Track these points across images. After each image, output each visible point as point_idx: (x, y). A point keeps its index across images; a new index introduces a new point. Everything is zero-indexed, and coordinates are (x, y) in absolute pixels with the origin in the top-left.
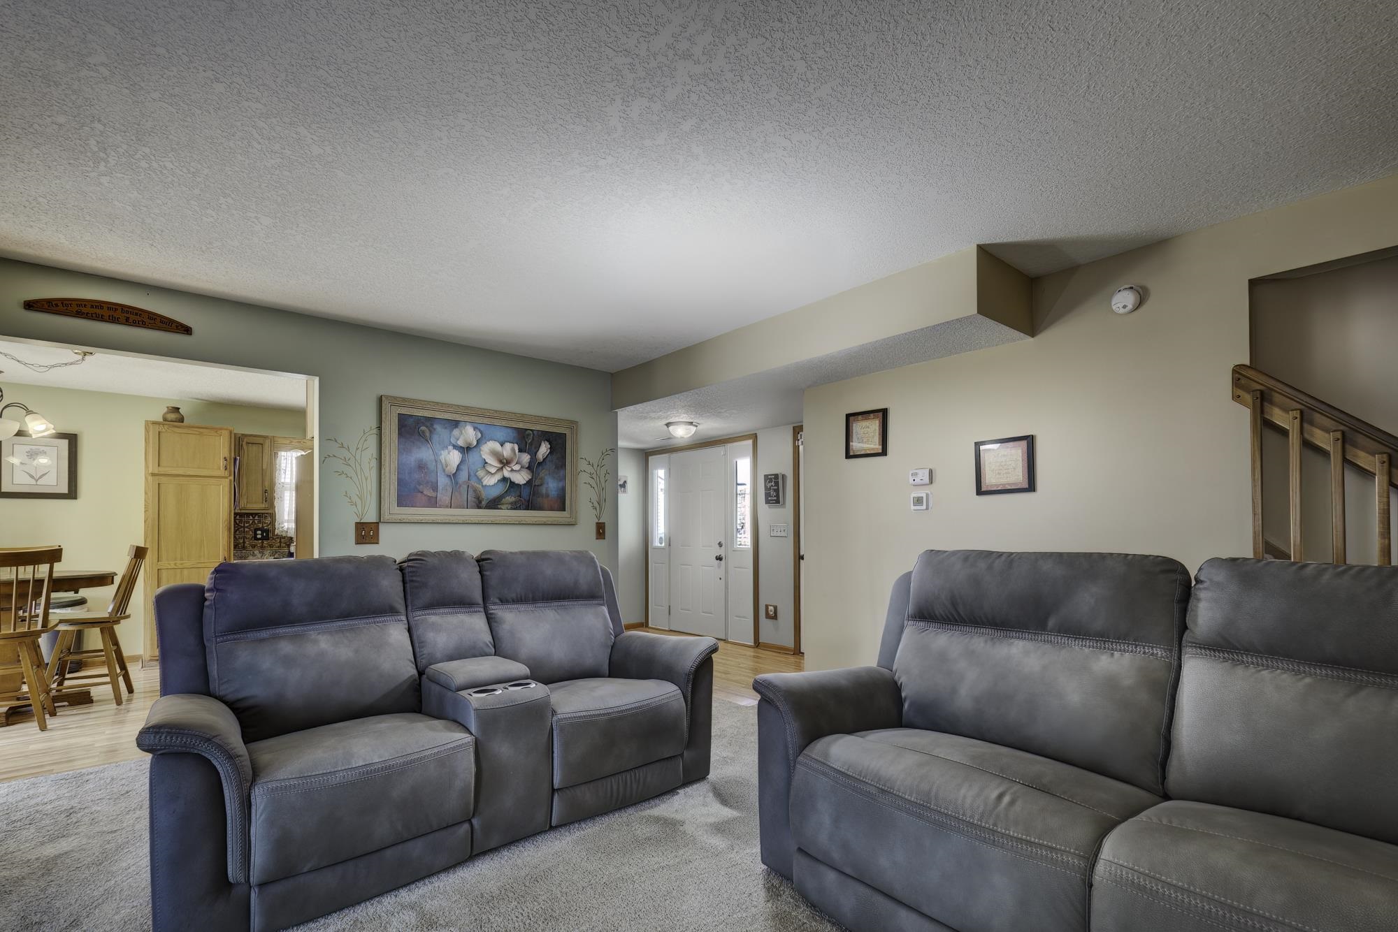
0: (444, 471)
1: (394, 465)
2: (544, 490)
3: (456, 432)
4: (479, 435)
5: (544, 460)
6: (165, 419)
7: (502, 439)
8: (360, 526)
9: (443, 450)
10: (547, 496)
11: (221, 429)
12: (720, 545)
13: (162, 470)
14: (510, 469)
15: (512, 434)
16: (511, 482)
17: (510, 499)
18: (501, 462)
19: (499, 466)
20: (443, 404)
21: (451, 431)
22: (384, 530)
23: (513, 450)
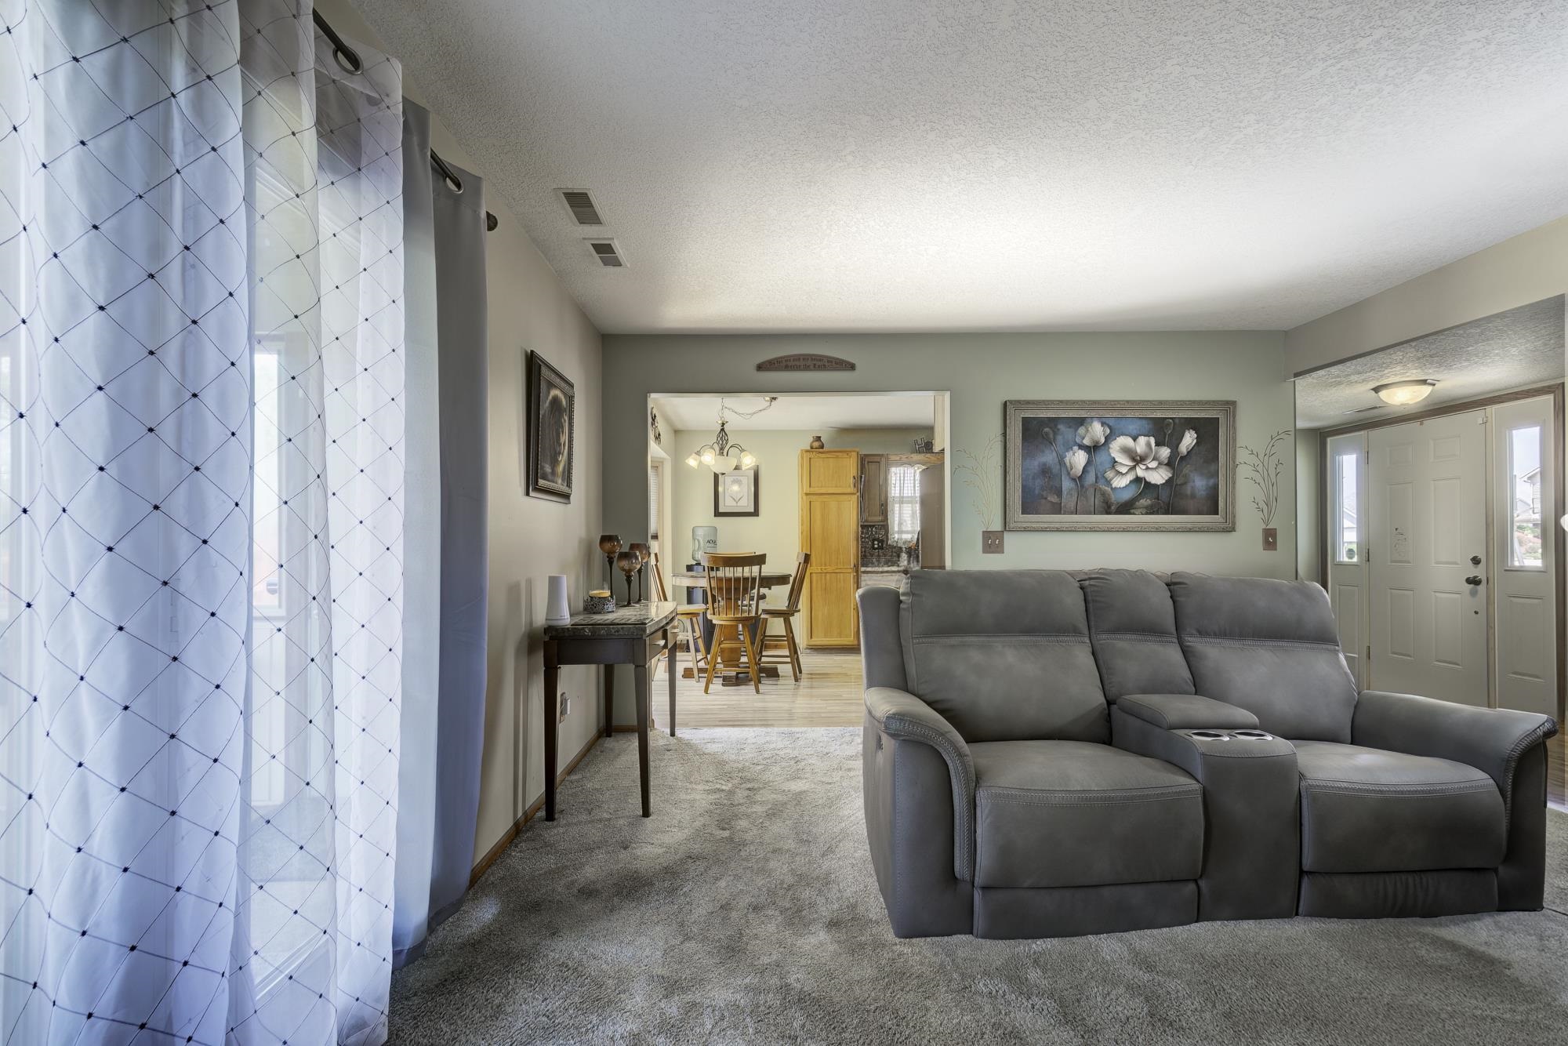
0: (1069, 474)
1: (1019, 471)
2: (1188, 490)
3: (1081, 430)
4: (1108, 431)
5: (1188, 453)
6: (812, 448)
7: (1135, 432)
8: (987, 535)
9: (1067, 451)
10: (1193, 496)
11: (850, 452)
12: (1476, 561)
13: (813, 490)
14: (1144, 467)
15: (1146, 426)
16: (1146, 482)
17: (1144, 502)
18: (1133, 459)
19: (1132, 464)
20: (1067, 402)
21: (1076, 430)
22: (1009, 539)
23: (1148, 445)
